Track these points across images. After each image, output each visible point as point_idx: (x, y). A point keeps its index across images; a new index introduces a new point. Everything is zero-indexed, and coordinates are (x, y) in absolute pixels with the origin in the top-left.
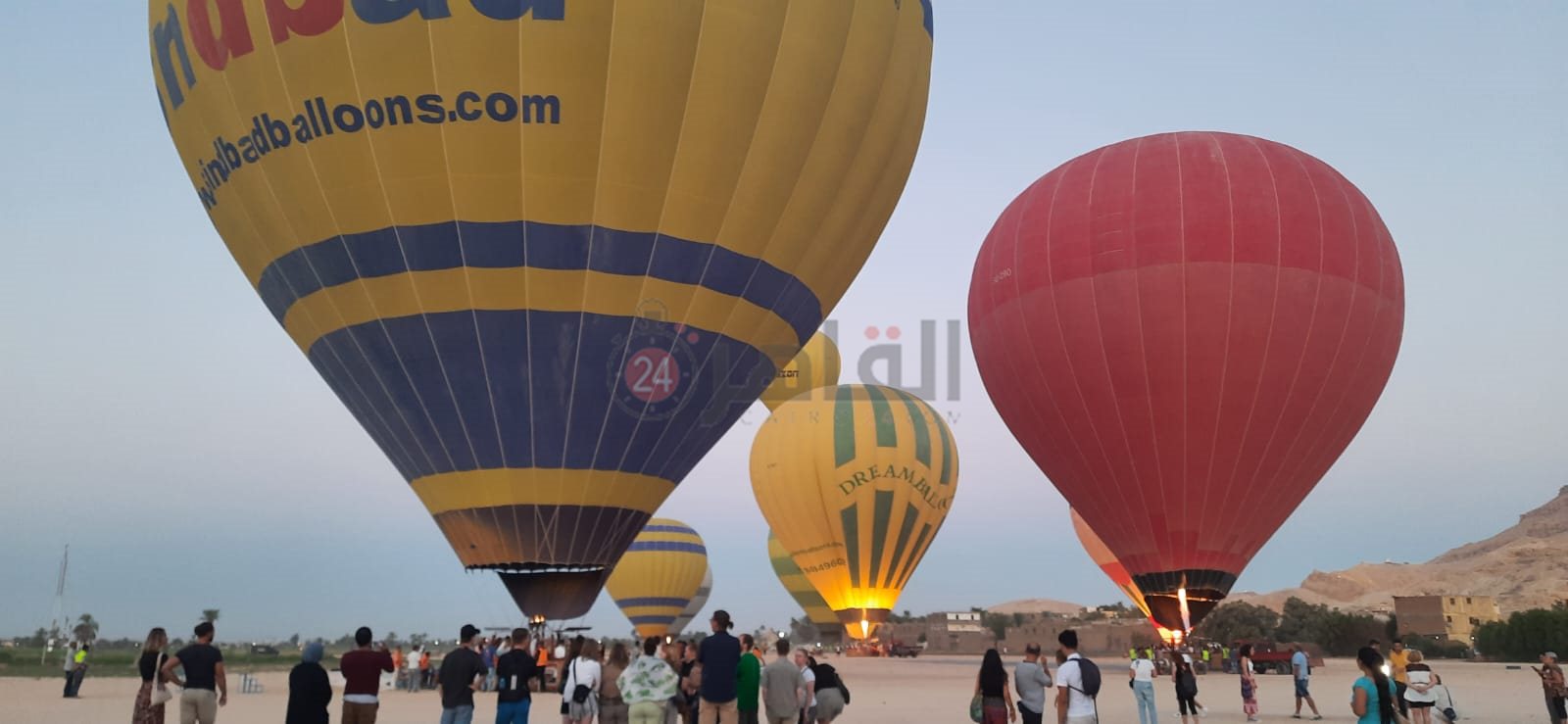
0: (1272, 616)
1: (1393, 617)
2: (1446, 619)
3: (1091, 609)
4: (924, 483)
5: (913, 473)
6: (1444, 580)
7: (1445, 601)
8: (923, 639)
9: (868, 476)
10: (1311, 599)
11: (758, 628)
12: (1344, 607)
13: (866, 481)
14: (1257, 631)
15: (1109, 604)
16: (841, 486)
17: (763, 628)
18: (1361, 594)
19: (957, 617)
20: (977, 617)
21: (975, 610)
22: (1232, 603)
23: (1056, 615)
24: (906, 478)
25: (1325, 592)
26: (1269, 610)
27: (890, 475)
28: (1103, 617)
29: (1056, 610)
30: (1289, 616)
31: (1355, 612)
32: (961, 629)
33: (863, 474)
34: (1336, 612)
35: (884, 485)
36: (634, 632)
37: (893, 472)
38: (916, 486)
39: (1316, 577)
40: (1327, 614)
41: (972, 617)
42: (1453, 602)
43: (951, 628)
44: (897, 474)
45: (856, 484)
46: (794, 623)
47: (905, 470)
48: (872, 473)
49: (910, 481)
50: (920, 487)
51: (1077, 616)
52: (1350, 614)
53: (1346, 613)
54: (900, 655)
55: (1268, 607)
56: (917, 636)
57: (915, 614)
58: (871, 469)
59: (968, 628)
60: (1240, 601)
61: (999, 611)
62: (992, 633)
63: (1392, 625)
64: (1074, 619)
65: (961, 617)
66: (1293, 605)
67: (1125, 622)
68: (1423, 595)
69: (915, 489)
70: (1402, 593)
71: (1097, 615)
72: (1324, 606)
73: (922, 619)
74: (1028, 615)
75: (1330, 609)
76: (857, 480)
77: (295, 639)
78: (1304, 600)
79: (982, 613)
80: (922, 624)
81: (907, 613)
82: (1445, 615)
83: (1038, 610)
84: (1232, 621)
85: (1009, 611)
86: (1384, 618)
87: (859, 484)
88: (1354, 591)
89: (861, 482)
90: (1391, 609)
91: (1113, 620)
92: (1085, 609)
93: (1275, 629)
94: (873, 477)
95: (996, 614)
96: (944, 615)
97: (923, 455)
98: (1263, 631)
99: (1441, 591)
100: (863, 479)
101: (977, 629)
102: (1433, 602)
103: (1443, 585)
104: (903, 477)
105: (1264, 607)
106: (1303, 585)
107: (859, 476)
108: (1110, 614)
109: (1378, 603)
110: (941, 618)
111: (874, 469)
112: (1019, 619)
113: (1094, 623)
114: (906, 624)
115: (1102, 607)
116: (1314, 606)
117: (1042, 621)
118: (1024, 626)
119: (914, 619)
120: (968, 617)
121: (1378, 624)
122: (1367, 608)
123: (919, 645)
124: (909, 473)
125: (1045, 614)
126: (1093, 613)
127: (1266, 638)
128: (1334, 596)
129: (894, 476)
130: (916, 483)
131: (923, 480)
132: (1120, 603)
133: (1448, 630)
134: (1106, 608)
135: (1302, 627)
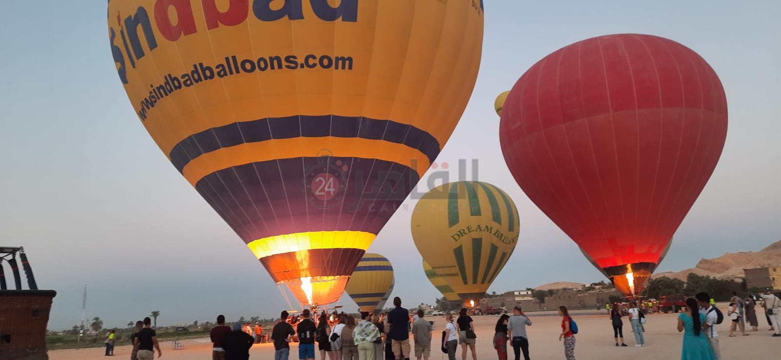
0: (681, 283)
1: (744, 279)
2: (771, 279)
3: (588, 285)
4: (498, 232)
5: (491, 228)
6: (770, 259)
7: (771, 270)
8: (503, 305)
9: (467, 231)
10: (701, 273)
11: (420, 304)
12: (718, 276)
13: (466, 234)
14: (674, 291)
15: (597, 282)
16: (453, 237)
17: (422, 304)
18: (728, 269)
19: (520, 293)
20: (530, 292)
21: (528, 289)
22: (660, 278)
23: (570, 289)
24: (488, 231)
25: (709, 269)
26: (679, 280)
27: (478, 230)
28: (594, 289)
29: (570, 287)
30: (690, 283)
31: (725, 278)
32: (522, 299)
33: (464, 230)
34: (714, 280)
35: (475, 235)
36: (359, 310)
37: (480, 228)
38: (494, 234)
39: (703, 261)
40: (710, 280)
41: (527, 293)
42: (775, 270)
43: (517, 299)
44: (483, 229)
45: (461, 235)
46: (438, 301)
47: (487, 227)
48: (469, 229)
49: (490, 232)
50: (497, 235)
51: (580, 289)
52: (722, 280)
53: (720, 279)
54: (492, 314)
55: (679, 279)
56: (500, 304)
57: (498, 293)
58: (468, 228)
59: (526, 298)
60: (664, 277)
61: (540, 289)
62: (538, 300)
63: (744, 284)
64: (579, 291)
65: (522, 293)
66: (692, 277)
67: (606, 291)
68: (759, 267)
69: (493, 236)
70: (749, 267)
71: (591, 288)
72: (708, 277)
73: (502, 295)
74: (556, 290)
75: (711, 278)
76: (461, 234)
77: (196, 322)
78: (697, 274)
79: (532, 291)
80: (502, 298)
81: (494, 293)
82: (771, 277)
83: (560, 287)
84: (660, 287)
85: (546, 289)
86: (740, 281)
87: (462, 236)
88: (724, 267)
89: (463, 234)
90: (743, 276)
91: (599, 290)
92: (584, 285)
93: (684, 290)
94: (469, 232)
95: (539, 291)
96: (513, 293)
97: (497, 218)
98: (677, 291)
99: (769, 265)
100: (464, 233)
101: (530, 299)
102: (764, 270)
103: (770, 262)
104: (486, 230)
105: (676, 279)
106: (697, 266)
107: (462, 231)
108: (597, 287)
109: (736, 273)
110: (511, 294)
111: (470, 227)
112: (551, 292)
113: (589, 292)
114: (494, 298)
115: (593, 284)
116: (703, 277)
117: (563, 293)
118: (554, 296)
119: (498, 295)
120: (525, 293)
121: (737, 284)
122: (731, 276)
123: (501, 308)
124: (489, 228)
125: (564, 289)
126: (589, 287)
127: (678, 294)
128: (714, 271)
129: (481, 230)
130: (494, 232)
131: (497, 231)
132: (602, 281)
133: (773, 285)
134: (596, 284)
135: (697, 288)
